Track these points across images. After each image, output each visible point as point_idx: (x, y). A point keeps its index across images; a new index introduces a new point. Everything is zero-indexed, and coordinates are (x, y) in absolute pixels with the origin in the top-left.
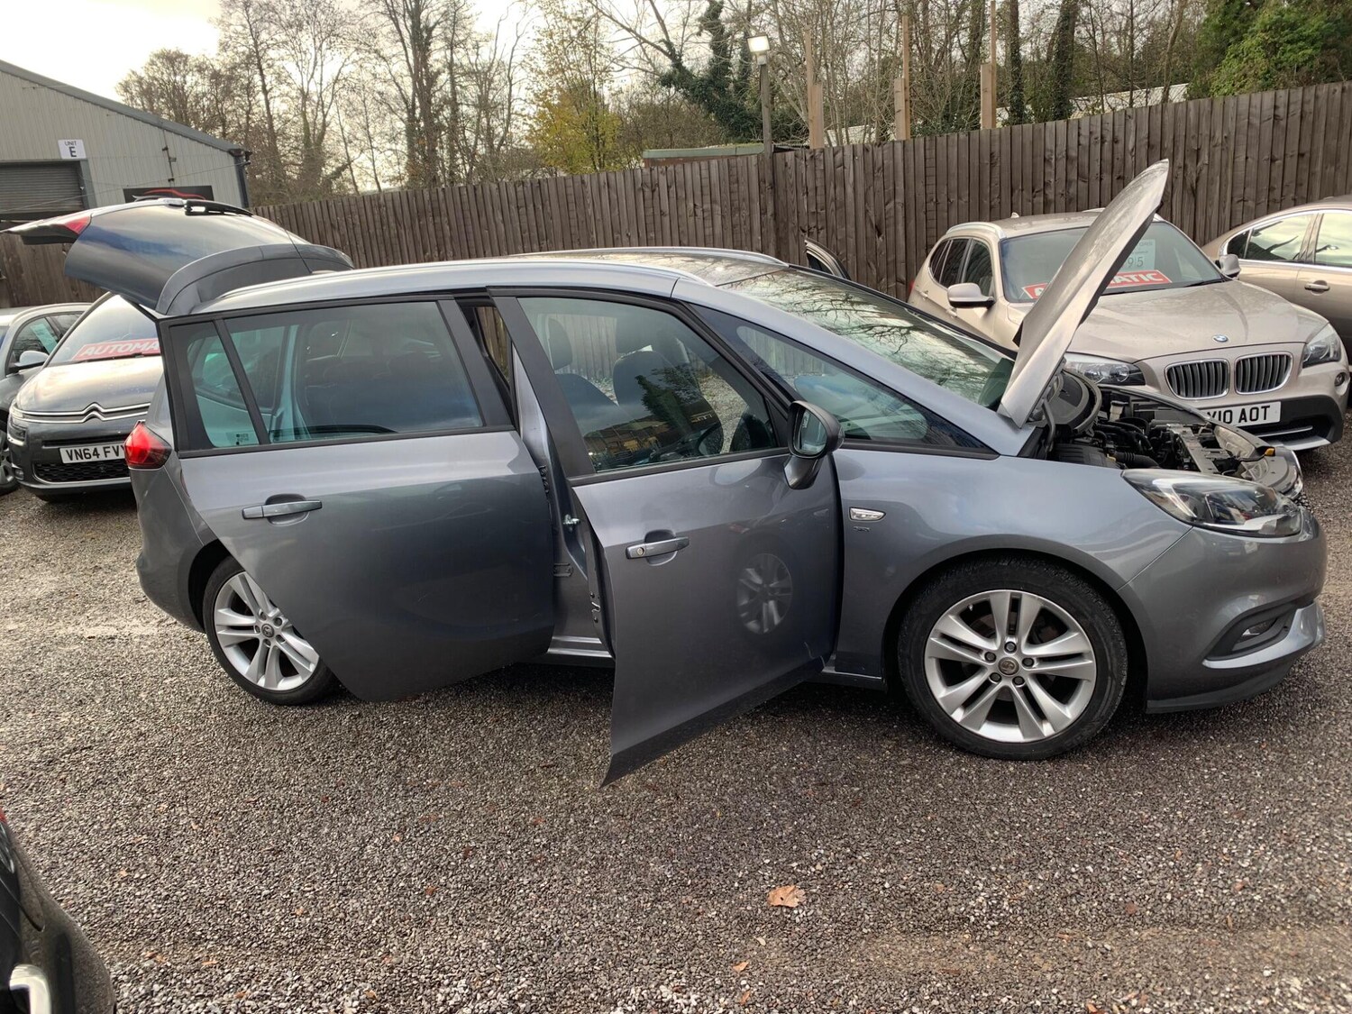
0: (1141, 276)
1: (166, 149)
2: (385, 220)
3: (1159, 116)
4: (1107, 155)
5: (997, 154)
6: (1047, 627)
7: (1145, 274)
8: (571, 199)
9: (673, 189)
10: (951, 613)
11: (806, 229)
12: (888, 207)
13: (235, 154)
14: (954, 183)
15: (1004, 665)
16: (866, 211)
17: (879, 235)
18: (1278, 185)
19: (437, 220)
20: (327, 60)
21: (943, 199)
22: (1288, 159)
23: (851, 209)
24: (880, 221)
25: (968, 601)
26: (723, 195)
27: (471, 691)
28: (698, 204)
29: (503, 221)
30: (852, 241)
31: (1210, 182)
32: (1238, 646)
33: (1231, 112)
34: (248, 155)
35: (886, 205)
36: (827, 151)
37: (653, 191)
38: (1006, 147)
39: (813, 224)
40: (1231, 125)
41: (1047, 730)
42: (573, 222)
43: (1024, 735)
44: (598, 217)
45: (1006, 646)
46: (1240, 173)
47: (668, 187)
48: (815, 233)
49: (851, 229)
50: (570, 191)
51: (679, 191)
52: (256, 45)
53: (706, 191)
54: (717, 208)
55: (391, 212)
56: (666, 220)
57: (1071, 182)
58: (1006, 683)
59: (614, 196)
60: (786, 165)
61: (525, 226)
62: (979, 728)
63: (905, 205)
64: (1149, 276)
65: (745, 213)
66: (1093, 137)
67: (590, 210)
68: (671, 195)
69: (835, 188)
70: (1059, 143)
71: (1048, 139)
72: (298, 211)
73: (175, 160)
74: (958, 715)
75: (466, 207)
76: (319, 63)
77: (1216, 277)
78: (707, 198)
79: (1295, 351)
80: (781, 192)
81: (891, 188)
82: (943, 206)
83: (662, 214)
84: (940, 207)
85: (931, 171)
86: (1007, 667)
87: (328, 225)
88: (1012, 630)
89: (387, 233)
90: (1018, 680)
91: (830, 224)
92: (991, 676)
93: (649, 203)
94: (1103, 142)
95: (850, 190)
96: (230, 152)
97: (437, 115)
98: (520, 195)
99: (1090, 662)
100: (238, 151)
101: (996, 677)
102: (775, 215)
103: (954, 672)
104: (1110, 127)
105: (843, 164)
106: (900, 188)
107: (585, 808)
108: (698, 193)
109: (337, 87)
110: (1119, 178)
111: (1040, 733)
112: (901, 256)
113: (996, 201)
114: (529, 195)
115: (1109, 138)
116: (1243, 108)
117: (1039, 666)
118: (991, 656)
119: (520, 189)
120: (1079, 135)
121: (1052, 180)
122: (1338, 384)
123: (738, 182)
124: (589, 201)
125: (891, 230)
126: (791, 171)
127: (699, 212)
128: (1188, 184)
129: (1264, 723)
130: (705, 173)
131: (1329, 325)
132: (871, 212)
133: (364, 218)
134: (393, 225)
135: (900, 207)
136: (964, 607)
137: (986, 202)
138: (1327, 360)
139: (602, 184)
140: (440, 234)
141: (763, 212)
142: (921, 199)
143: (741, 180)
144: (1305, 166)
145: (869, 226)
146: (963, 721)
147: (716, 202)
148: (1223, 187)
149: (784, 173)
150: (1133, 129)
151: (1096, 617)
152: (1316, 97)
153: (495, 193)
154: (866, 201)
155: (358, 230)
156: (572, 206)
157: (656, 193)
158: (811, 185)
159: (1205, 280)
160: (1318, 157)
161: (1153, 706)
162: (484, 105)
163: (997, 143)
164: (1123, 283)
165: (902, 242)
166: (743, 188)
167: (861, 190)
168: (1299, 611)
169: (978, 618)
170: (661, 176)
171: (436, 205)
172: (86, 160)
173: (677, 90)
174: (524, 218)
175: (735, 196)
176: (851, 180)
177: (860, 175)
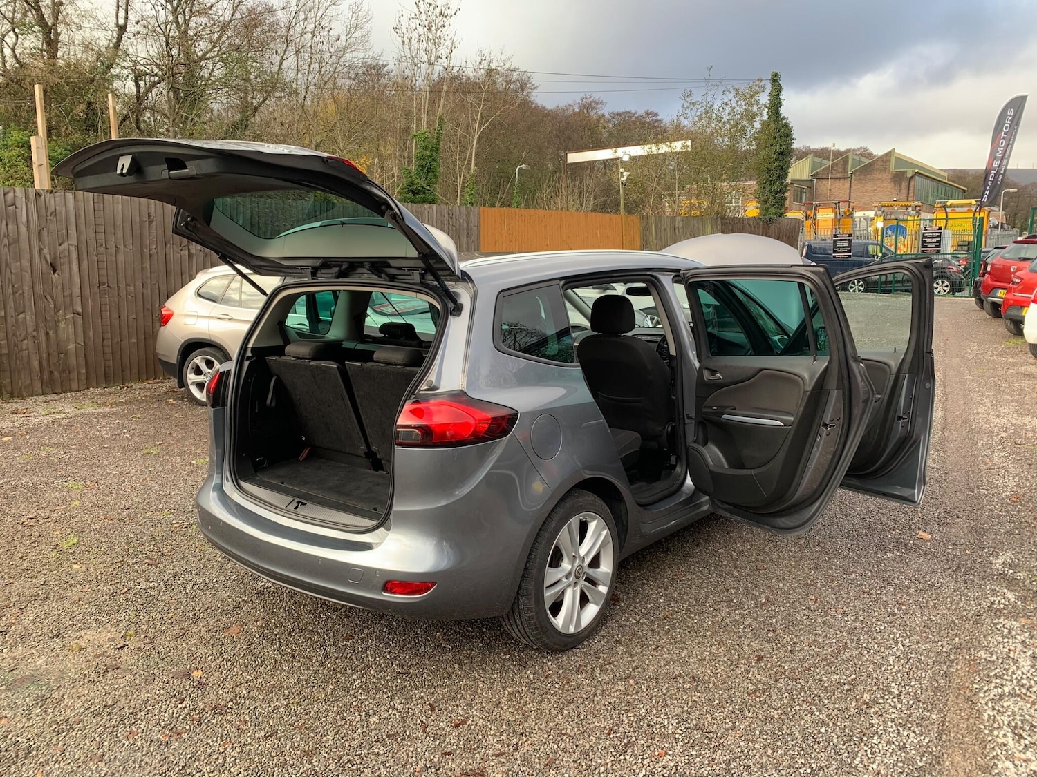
5: (153, 214)
12: (62, 247)
14: (120, 234)
16: (41, 249)
17: (54, 271)
21: (111, 245)
23: (25, 245)
24: (55, 258)
30: (27, 276)
35: (60, 245)
49: (26, 264)
63: (78, 247)
69: (7, 225)
81: (64, 231)
82: (113, 250)
84: (109, 251)
85: (100, 221)
95: (23, 229)
106: (73, 232)
112: (77, 291)
113: (154, 251)
125: (66, 267)
132: (46, 250)
135: (73, 249)
137: (147, 251)
142: (93, 243)
145: (44, 262)
154: (40, 240)
165: (76, 279)
167: (34, 229)
176: (24, 219)
177: (33, 216)
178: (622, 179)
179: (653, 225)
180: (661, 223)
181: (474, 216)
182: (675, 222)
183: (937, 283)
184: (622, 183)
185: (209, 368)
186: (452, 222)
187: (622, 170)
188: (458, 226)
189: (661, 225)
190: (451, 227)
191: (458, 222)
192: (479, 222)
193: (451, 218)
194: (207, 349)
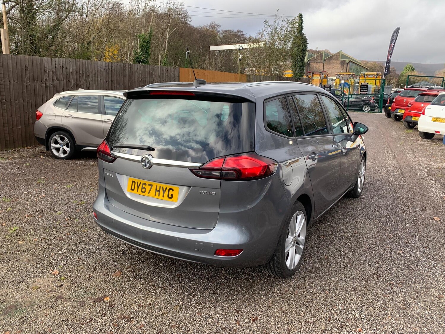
3: (78, 63)
4: (65, 73)
21: (7, 80)
33: (96, 66)
38: (31, 64)
40: (96, 69)
46: (99, 84)
57: (54, 80)
66: (60, 66)
70: (49, 66)
71: (45, 64)
82: (8, 83)
84: (6, 83)
94: (63, 68)
104: (65, 63)
110: (68, 81)
113: (28, 84)
115: (65, 67)
120: (55, 64)
121: (48, 79)
128: (87, 86)
137: (25, 84)
150: (71, 65)
163: (27, 61)
178: (239, 58)
179: (252, 79)
180: (255, 78)
181: (177, 72)
182: (261, 78)
183: (365, 107)
184: (239, 60)
185: (62, 141)
186: (167, 74)
187: (239, 54)
188: (170, 76)
189: (255, 79)
190: (167, 76)
191: (170, 75)
192: (179, 74)
193: (167, 72)
194: (61, 132)
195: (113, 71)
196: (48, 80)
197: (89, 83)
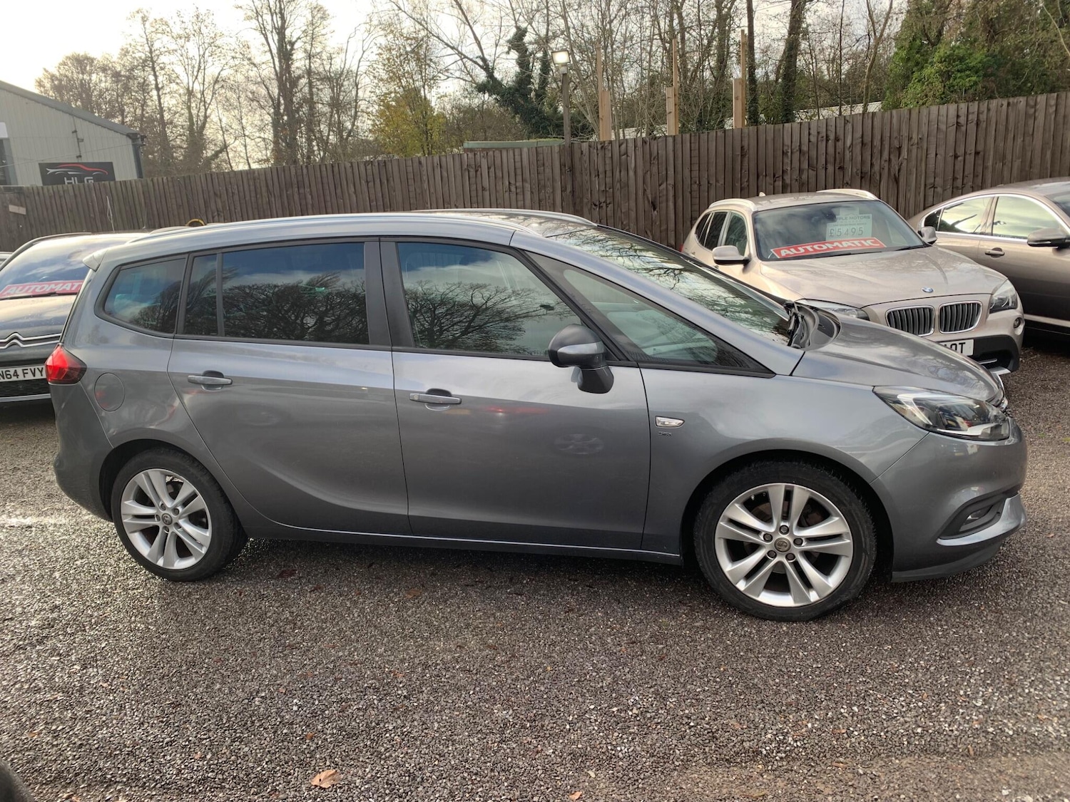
0: (863, 242)
1: (75, 131)
2: (259, 191)
3: (870, 121)
4: (831, 150)
5: (746, 147)
6: (814, 513)
7: (865, 240)
8: (411, 176)
9: (492, 169)
10: (737, 502)
11: (597, 203)
12: (661, 188)
13: (132, 137)
14: (712, 170)
15: (779, 544)
16: (645, 190)
17: (654, 209)
18: (960, 176)
19: (302, 191)
20: (209, 65)
21: (704, 182)
22: (967, 156)
23: (632, 189)
24: (655, 198)
25: (750, 493)
26: (532, 176)
27: (337, 569)
28: (513, 181)
29: (355, 192)
30: (633, 214)
31: (909, 173)
32: (963, 528)
33: (925, 120)
34: (143, 138)
35: (660, 185)
36: (614, 143)
37: (476, 171)
38: (753, 142)
39: (602, 200)
40: (924, 129)
41: (813, 597)
42: (412, 194)
43: (795, 601)
44: (432, 190)
45: (780, 529)
46: (931, 166)
47: (489, 168)
48: (604, 207)
49: (633, 204)
50: (410, 169)
51: (497, 171)
52: (151, 52)
53: (519, 172)
54: (527, 186)
55: (263, 184)
56: (487, 193)
57: (803, 170)
58: (780, 558)
59: (445, 174)
60: (582, 153)
61: (373, 197)
62: (758, 596)
63: (675, 186)
64: (869, 242)
65: (549, 190)
66: (820, 136)
67: (426, 186)
68: (491, 174)
69: (620, 171)
70: (794, 140)
71: (785, 137)
72: (187, 181)
73: (82, 140)
74: (742, 586)
75: (325, 180)
76: (202, 68)
77: (920, 243)
78: (519, 178)
79: (984, 301)
80: (578, 174)
81: (664, 173)
82: (704, 187)
83: (483, 189)
84: (702, 188)
85: (695, 160)
86: (781, 545)
87: (212, 193)
88: (786, 516)
89: (260, 201)
90: (790, 556)
91: (616, 200)
92: (768, 553)
93: (473, 180)
94: (827, 140)
95: (631, 173)
96: (128, 135)
97: (297, 111)
98: (369, 171)
99: (848, 541)
100: (136, 134)
101: (772, 554)
102: (573, 192)
103: (738, 550)
104: (832, 129)
105: (626, 153)
106: (671, 172)
107: (438, 664)
108: (512, 174)
109: (217, 87)
110: (840, 168)
111: (808, 599)
112: (672, 226)
113: (745, 184)
114: (376, 171)
115: (832, 137)
116: (934, 116)
117: (807, 545)
118: (768, 537)
119: (369, 167)
120: (809, 134)
121: (789, 169)
122: (1016, 327)
123: (544, 165)
124: (425, 178)
125: (664, 205)
126: (586, 158)
127: (513, 189)
128: (892, 174)
129: (980, 590)
130: (518, 158)
131: (1008, 281)
132: (648, 191)
133: (241, 188)
134: (265, 194)
135: (670, 188)
136: (748, 496)
137: (738, 185)
138: (1007, 307)
139: (435, 165)
140: (303, 202)
141: (563, 190)
142: (688, 181)
143: (546, 164)
144: (980, 162)
145: (646, 202)
146: (745, 590)
147: (526, 182)
148: (919, 178)
149: (580, 159)
150: (851, 130)
151: (853, 505)
152: (989, 110)
153: (349, 170)
154: (644, 183)
155: (236, 197)
156: (411, 182)
157: (479, 173)
158: (601, 169)
159: (912, 245)
160: (989, 155)
161: (898, 576)
162: (336, 104)
163: (746, 139)
164: (849, 247)
165: (672, 216)
166: (548, 171)
167: (640, 173)
168: (1008, 500)
169: (758, 506)
170: (483, 159)
171: (300, 178)
172: (8, 139)
173: (490, 96)
174: (372, 191)
175: (541, 177)
176: (633, 165)
177: (640, 162)
195: (983, 125)
196: (789, 171)
197: (897, 168)
